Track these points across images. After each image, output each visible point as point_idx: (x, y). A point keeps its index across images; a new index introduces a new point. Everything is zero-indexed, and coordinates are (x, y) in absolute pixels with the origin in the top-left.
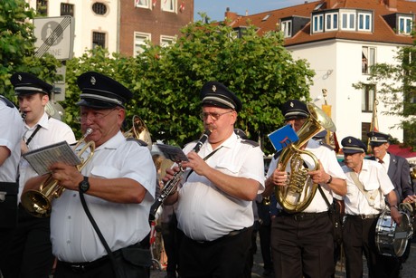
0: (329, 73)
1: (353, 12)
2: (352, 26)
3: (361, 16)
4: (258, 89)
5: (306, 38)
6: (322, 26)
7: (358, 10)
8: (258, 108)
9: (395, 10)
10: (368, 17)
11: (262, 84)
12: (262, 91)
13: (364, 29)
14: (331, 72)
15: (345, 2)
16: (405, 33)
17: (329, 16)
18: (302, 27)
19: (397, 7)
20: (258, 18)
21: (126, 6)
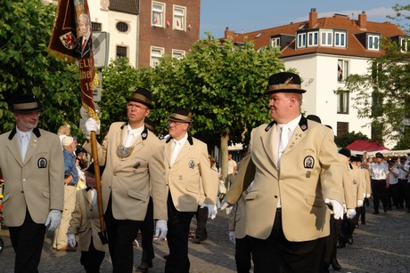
0: (311, 81)
1: (331, 32)
2: (329, 43)
3: (337, 35)
4: (256, 94)
5: (292, 52)
6: (305, 43)
7: (335, 30)
8: (256, 110)
9: (365, 30)
10: (342, 35)
11: (260, 89)
12: (259, 95)
13: (340, 45)
14: (312, 80)
15: (324, 23)
16: (373, 49)
17: (311, 35)
18: (288, 43)
19: (367, 27)
20: (252, 36)
21: (145, 25)
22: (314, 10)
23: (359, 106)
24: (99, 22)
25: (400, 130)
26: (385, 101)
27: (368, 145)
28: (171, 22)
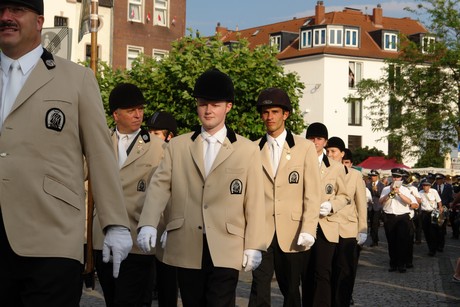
0: (317, 87)
1: (341, 29)
2: (339, 42)
3: (348, 32)
4: (250, 101)
5: (295, 53)
6: (310, 42)
7: (345, 27)
8: (250, 121)
9: (380, 27)
10: (354, 33)
12: (253, 103)
13: (351, 45)
14: (319, 85)
15: (332, 18)
16: (390, 49)
17: (317, 32)
18: (291, 42)
19: (383, 24)
20: (248, 33)
21: (120, 20)
22: (321, 3)
23: (373, 117)
24: (65, 16)
25: (421, 145)
26: (404, 110)
27: (384, 162)
28: (151, 16)
